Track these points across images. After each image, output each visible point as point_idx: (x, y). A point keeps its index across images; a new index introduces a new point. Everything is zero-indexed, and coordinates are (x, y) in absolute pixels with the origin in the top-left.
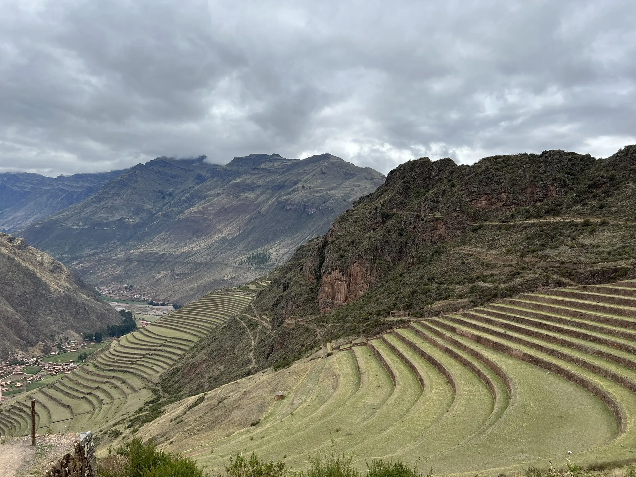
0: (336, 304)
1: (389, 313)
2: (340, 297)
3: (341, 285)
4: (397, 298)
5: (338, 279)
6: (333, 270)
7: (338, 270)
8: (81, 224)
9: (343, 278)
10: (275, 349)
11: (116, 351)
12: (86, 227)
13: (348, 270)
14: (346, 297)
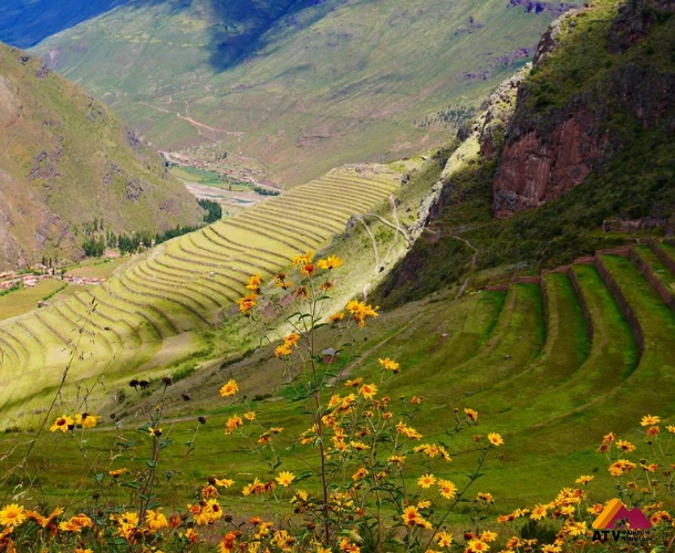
0: (524, 204)
1: (600, 224)
2: (533, 189)
3: (537, 165)
4: (625, 194)
5: (533, 152)
6: (525, 133)
7: (534, 133)
8: (145, 36)
9: (544, 151)
10: (400, 281)
11: (158, 263)
12: (154, 41)
13: (555, 133)
14: (546, 191)
